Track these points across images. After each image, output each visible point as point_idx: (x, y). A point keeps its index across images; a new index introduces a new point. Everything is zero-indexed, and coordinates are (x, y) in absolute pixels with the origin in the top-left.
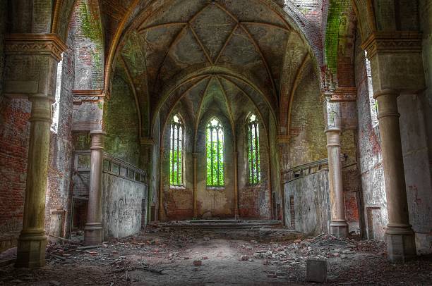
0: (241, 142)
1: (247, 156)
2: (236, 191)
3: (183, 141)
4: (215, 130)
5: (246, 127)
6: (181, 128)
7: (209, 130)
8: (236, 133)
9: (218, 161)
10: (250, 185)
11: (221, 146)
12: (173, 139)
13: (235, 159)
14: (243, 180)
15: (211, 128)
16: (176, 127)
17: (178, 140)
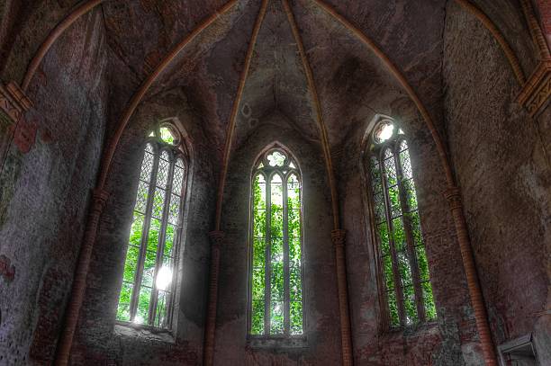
0: (352, 202)
1: (377, 240)
2: (346, 355)
3: (184, 196)
4: (277, 178)
5: (366, 160)
6: (180, 163)
7: (261, 178)
8: (338, 178)
9: (287, 260)
10: (395, 332)
11: (296, 218)
12: (153, 186)
13: (339, 251)
14: (368, 316)
15: (269, 172)
16: (165, 155)
17: (169, 189)
